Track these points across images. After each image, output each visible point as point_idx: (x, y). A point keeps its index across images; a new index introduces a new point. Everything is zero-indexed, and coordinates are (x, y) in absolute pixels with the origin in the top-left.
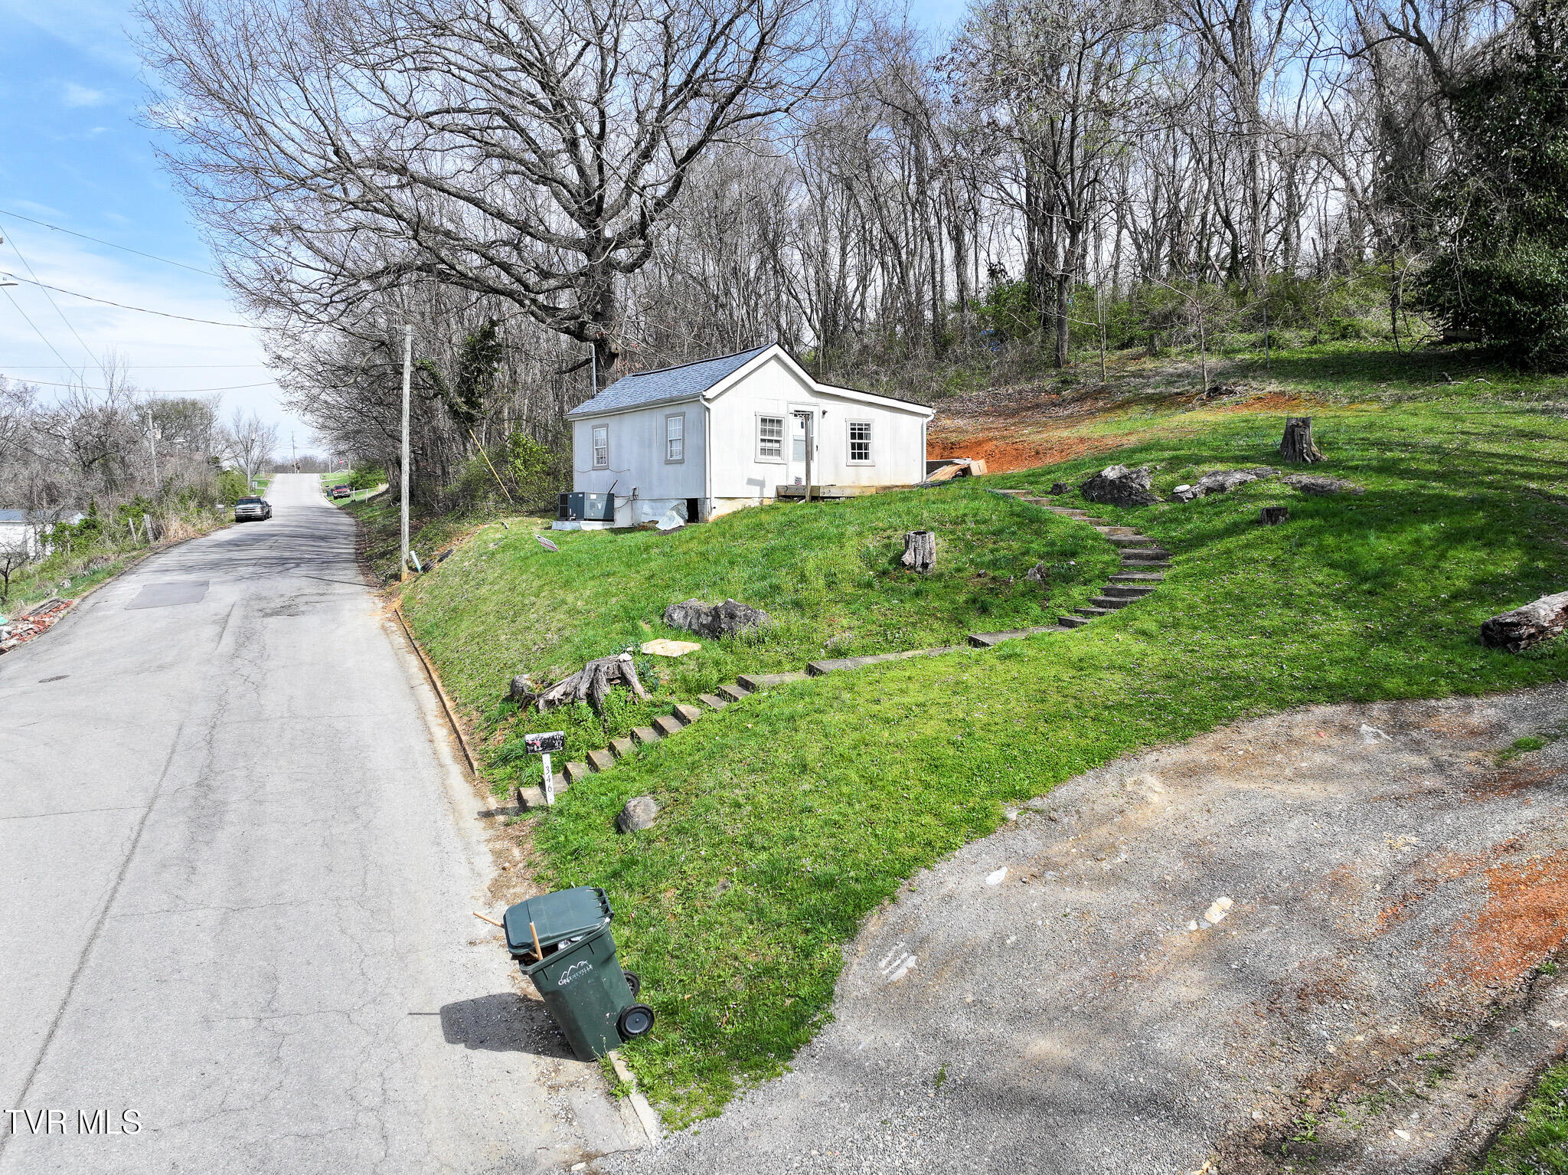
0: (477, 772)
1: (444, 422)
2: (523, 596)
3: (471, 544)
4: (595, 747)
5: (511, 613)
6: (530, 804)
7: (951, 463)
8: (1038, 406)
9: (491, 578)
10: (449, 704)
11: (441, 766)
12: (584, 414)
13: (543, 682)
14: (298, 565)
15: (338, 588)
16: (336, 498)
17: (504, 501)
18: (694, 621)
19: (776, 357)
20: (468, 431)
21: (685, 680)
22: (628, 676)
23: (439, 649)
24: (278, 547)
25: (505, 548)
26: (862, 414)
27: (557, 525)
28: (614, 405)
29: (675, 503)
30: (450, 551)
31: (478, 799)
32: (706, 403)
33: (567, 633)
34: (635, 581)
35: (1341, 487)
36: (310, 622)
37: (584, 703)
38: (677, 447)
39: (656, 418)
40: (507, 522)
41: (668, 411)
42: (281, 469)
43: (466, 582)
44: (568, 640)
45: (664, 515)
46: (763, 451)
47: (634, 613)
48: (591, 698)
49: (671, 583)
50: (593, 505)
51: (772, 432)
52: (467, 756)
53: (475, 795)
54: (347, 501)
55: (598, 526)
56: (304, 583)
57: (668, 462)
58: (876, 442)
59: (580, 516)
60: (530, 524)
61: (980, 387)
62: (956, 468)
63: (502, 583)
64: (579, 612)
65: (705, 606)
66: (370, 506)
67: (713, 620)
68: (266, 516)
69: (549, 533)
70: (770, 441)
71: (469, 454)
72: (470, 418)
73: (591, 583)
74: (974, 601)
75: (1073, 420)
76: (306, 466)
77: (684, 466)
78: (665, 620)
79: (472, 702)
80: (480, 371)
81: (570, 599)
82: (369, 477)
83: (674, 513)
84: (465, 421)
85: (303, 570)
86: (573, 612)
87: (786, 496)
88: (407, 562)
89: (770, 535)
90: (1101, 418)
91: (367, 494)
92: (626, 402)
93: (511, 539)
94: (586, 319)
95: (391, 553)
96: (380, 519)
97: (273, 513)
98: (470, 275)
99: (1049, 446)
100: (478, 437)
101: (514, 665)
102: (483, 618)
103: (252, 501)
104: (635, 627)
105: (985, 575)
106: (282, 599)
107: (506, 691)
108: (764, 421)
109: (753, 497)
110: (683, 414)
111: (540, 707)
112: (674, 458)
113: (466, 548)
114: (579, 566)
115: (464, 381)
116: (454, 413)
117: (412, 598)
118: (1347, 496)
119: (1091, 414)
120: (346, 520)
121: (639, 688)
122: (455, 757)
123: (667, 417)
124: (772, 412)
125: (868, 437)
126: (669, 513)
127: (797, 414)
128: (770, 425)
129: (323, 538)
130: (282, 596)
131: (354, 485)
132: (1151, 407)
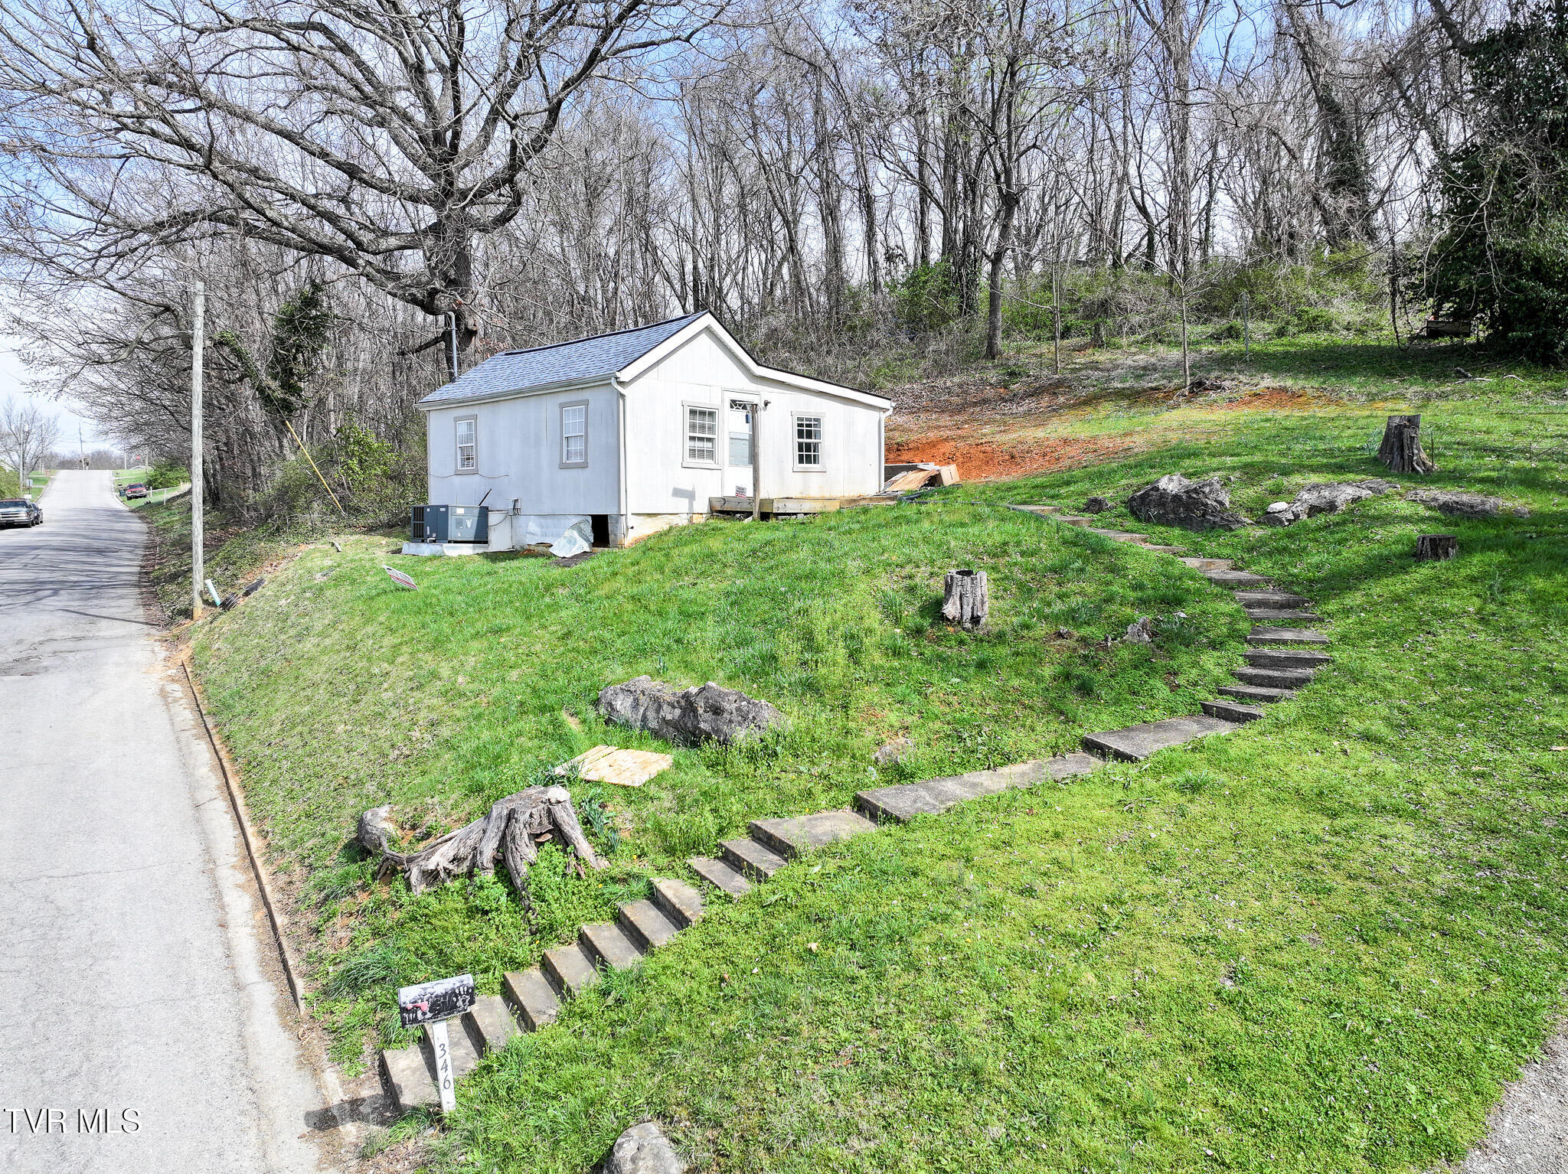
0: (302, 1004)
1: (256, 413)
2: (369, 659)
3: (290, 573)
4: (516, 965)
5: (352, 687)
6: (407, 1099)
7: (914, 468)
8: (985, 401)
9: (318, 626)
10: (256, 843)
11: (239, 987)
12: (443, 402)
13: (414, 827)
14: (56, 592)
15: (105, 629)
16: (130, 498)
17: (333, 512)
18: (651, 714)
19: (708, 329)
20: (283, 423)
21: (659, 829)
22: (566, 828)
23: (242, 737)
24: (36, 566)
25: (338, 581)
26: (812, 406)
27: (409, 547)
28: (485, 390)
29: (575, 520)
30: (261, 582)
31: (306, 1072)
32: (620, 388)
33: (445, 732)
34: (542, 642)
35: (1496, 506)
36: (52, 685)
37: (489, 876)
38: (576, 446)
39: (549, 406)
40: (339, 541)
41: (564, 398)
42: (68, 464)
43: (282, 630)
44: (448, 744)
45: (559, 536)
46: (693, 452)
47: (551, 699)
48: (502, 867)
49: (598, 646)
50: (460, 523)
51: (702, 427)
52: (284, 963)
53: (301, 1065)
54: (141, 502)
55: (467, 550)
56: (58, 618)
57: (564, 467)
58: (828, 442)
59: (442, 537)
60: (372, 545)
61: (911, 379)
62: (922, 474)
63: (336, 635)
64: (462, 695)
65: (668, 693)
66: (168, 509)
67: (683, 716)
68: (36, 521)
69: (398, 559)
70: (701, 439)
71: (287, 452)
72: (288, 407)
73: (475, 645)
74: (1067, 677)
75: (1039, 419)
76: (98, 461)
77: (587, 471)
78: (602, 711)
79: (294, 844)
80: (299, 348)
81: (445, 671)
82: (171, 474)
83: (575, 534)
84: (281, 410)
85: (64, 599)
86: (453, 695)
87: (724, 512)
88: (201, 594)
89: (729, 571)
90: (1070, 415)
91: (165, 495)
92: (502, 386)
93: (344, 570)
94: (438, 286)
95: (183, 575)
96: (177, 526)
97: (45, 517)
98: (286, 224)
99: (1026, 447)
100: (298, 429)
101: (360, 782)
102: (309, 692)
103: (16, 504)
104: (557, 724)
105: (1070, 635)
106: (20, 648)
107: (347, 832)
108: (693, 412)
109: (680, 514)
110: (586, 403)
111: (413, 880)
112: (573, 460)
113: (282, 578)
114: (451, 614)
115: (278, 359)
116: (266, 399)
117: (204, 648)
118: (1511, 519)
119: (1055, 410)
120: (138, 526)
121: (585, 848)
122: (263, 962)
123: (562, 406)
124: (703, 402)
125: (818, 435)
126: (567, 533)
127: (734, 403)
128: (701, 417)
129: (100, 552)
130: (20, 642)
131: (152, 484)
132: (1125, 403)
